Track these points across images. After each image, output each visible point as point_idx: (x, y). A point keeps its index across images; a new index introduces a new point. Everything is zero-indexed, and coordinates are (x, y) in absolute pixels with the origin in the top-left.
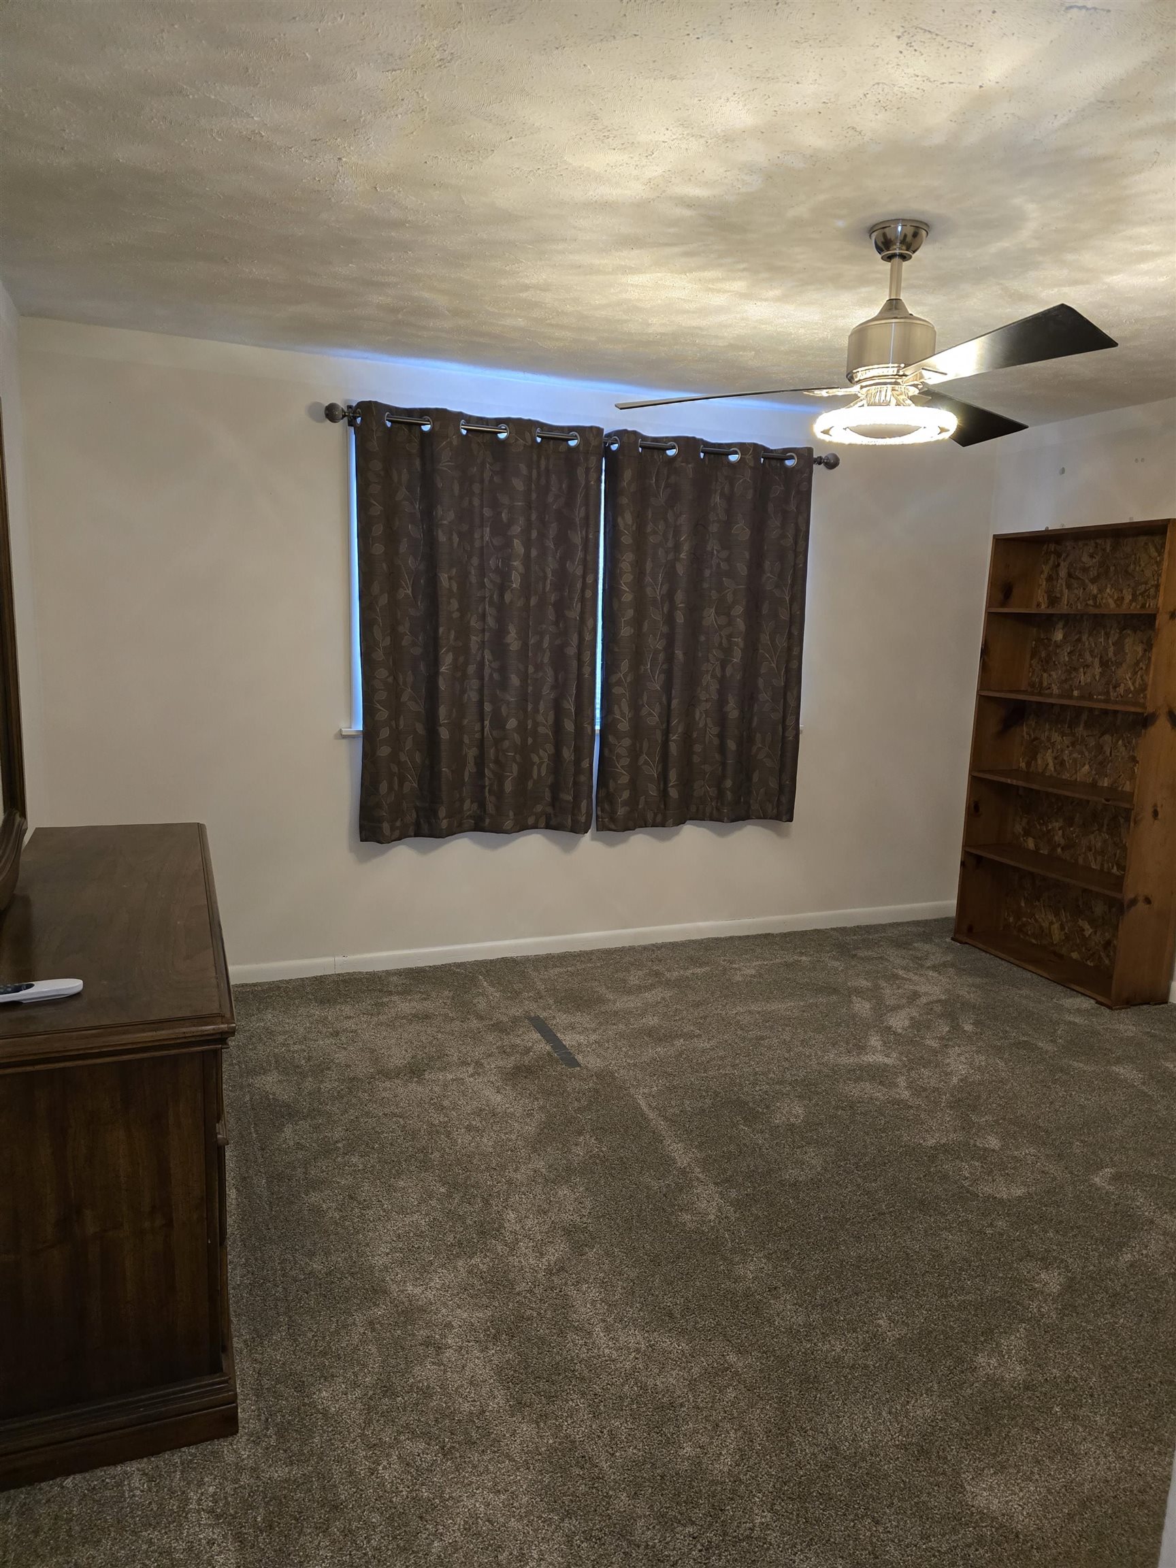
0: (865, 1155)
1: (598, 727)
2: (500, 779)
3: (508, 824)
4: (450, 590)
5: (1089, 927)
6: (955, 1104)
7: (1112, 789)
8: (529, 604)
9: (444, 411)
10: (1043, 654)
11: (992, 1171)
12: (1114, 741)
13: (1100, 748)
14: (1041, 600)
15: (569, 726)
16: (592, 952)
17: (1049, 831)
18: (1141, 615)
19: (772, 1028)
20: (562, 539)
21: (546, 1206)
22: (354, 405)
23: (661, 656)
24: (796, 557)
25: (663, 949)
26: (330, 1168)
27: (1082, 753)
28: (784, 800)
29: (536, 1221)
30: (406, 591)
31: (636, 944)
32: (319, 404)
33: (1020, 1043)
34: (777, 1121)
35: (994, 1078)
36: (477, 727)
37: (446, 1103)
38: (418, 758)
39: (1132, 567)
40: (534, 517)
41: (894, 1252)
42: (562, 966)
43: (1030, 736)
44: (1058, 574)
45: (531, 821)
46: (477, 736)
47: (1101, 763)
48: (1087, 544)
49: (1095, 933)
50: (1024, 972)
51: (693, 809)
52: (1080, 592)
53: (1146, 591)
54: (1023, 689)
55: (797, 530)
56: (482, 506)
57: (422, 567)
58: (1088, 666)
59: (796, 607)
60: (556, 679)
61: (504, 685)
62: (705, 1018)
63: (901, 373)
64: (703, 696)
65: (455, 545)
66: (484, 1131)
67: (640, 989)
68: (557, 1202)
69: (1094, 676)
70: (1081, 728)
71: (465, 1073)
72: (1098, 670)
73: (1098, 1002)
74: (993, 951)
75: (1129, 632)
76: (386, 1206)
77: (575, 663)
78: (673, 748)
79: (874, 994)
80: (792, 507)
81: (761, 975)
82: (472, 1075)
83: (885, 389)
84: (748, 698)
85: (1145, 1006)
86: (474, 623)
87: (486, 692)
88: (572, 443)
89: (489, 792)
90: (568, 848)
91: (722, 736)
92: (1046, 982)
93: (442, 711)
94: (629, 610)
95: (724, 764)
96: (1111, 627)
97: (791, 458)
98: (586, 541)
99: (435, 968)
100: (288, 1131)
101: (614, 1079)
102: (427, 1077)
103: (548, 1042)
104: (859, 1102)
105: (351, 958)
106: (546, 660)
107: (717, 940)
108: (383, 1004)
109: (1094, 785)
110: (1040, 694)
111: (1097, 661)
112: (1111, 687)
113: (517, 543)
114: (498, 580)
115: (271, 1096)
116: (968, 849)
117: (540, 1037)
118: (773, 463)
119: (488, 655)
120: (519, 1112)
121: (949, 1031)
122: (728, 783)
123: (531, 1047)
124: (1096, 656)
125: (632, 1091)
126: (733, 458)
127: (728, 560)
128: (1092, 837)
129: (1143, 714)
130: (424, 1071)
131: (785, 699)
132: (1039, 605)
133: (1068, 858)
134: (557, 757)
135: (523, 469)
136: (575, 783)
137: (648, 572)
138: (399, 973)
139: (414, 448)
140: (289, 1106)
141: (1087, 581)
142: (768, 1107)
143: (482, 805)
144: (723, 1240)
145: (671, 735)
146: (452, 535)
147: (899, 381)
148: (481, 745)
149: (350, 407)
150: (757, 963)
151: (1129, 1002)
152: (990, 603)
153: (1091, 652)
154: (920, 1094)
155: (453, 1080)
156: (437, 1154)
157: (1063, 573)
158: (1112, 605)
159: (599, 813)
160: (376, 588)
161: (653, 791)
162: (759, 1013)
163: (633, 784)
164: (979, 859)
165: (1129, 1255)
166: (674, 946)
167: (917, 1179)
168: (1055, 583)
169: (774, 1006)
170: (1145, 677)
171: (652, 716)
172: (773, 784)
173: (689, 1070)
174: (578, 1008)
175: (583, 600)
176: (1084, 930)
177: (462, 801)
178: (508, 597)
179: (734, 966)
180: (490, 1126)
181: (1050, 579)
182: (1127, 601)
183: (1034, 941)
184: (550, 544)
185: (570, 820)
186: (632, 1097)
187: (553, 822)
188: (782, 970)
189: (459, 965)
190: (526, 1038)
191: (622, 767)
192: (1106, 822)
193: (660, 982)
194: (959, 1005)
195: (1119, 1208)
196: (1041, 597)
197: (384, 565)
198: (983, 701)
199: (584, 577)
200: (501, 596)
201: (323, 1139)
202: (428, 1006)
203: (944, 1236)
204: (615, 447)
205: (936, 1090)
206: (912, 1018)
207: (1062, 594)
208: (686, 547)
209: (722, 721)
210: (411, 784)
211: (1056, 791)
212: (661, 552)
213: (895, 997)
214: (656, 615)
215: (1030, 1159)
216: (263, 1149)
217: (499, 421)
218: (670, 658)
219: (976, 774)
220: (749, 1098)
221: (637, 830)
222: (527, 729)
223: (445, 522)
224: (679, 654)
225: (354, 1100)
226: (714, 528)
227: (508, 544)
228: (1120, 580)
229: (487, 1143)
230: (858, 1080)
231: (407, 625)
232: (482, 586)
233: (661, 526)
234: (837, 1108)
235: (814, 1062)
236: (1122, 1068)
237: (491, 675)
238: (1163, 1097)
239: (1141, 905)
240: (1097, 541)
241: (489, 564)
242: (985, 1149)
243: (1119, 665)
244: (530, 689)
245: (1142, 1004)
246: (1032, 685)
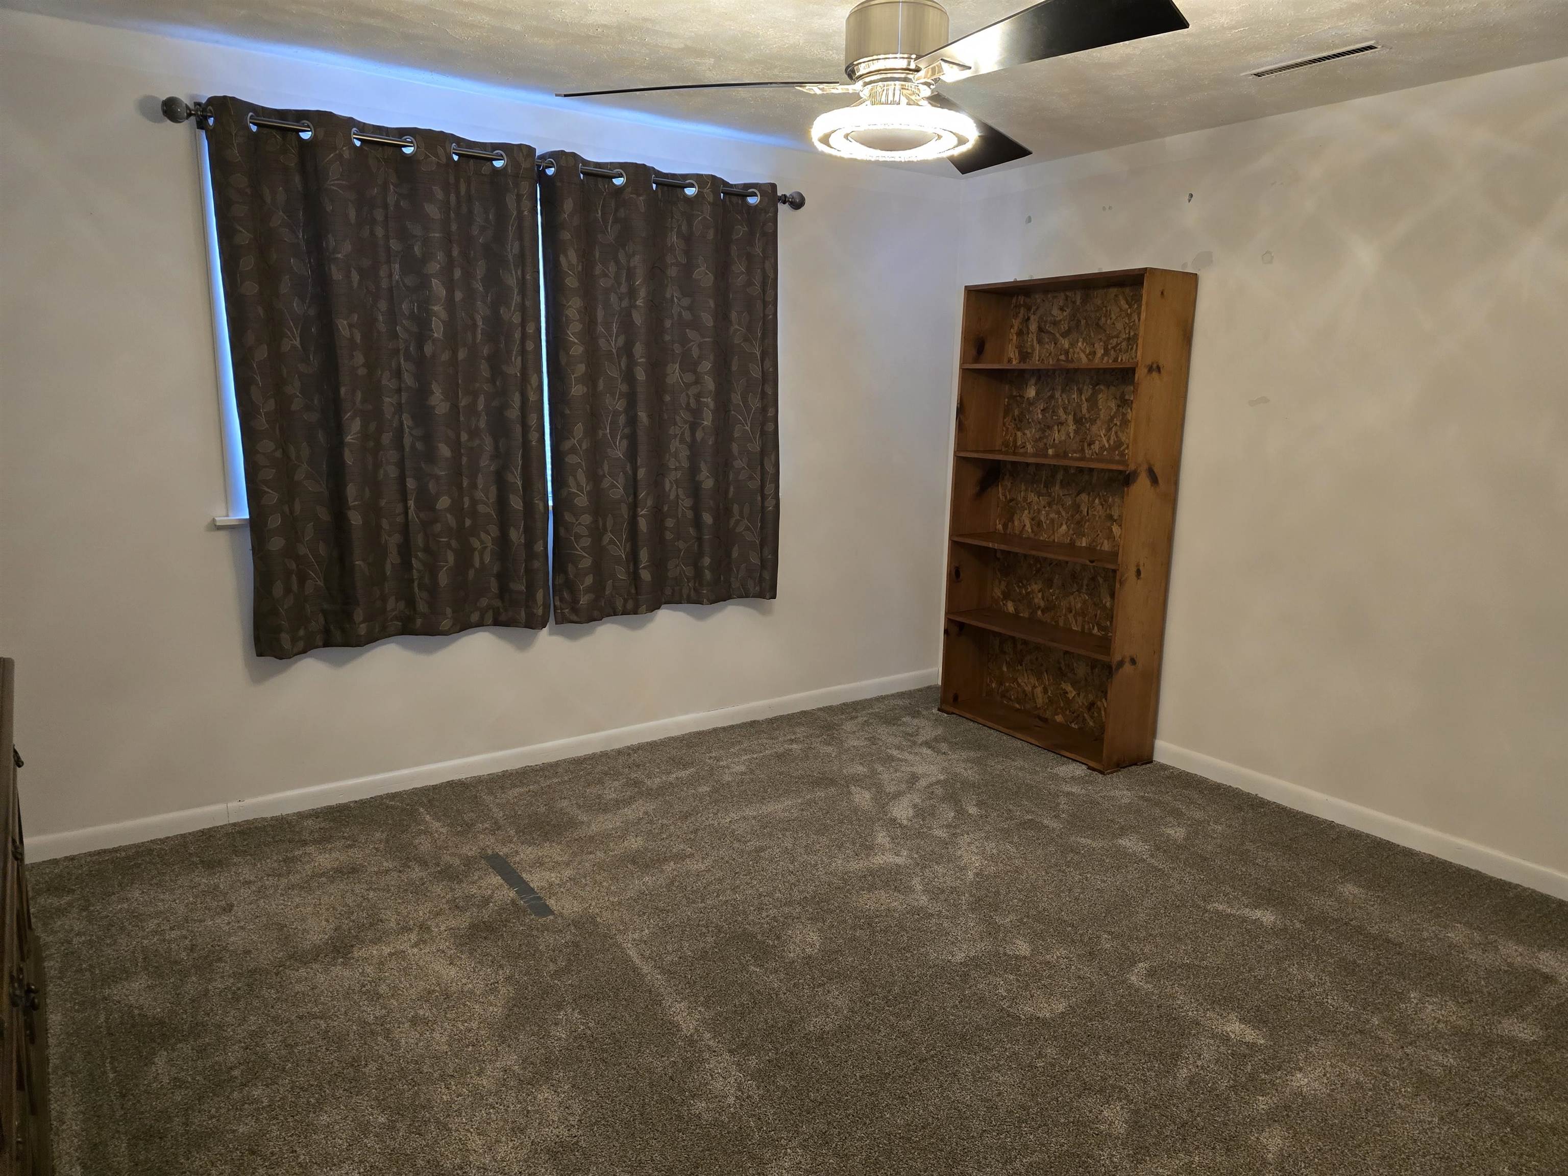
0: (894, 983)
1: (551, 503)
2: (433, 570)
3: (446, 624)
4: (352, 340)
5: (1072, 689)
6: (977, 904)
7: (1091, 549)
8: (457, 359)
9: (330, 115)
10: (1016, 412)
11: (1028, 985)
12: (1091, 499)
13: (1077, 508)
14: (1012, 355)
15: (516, 503)
16: (557, 764)
17: (1028, 594)
18: (1113, 370)
19: (770, 835)
20: (493, 279)
21: (522, 1121)
22: (204, 101)
23: (622, 419)
24: (765, 307)
25: (640, 752)
26: (223, 1111)
27: (1059, 513)
28: (767, 575)
29: (511, 1145)
30: (292, 341)
31: (609, 749)
32: (153, 98)
33: (1025, 822)
34: (792, 955)
35: (1008, 867)
36: (399, 508)
37: (383, 989)
38: (322, 550)
39: (1103, 319)
40: (455, 253)
41: (944, 1110)
42: (522, 784)
43: (1006, 498)
44: (1028, 328)
45: (475, 617)
46: (400, 519)
47: (1078, 523)
48: (1056, 297)
49: (1079, 694)
50: (1014, 740)
51: (668, 591)
52: (1052, 347)
53: (1118, 344)
54: (997, 448)
55: (765, 276)
56: (387, 237)
57: (312, 312)
58: (1062, 424)
59: (768, 363)
60: (496, 448)
61: (430, 456)
62: (696, 831)
63: (913, 66)
64: (672, 464)
65: (355, 285)
66: (435, 1022)
67: (618, 804)
68: (537, 1112)
69: (1068, 434)
70: (1057, 488)
71: (405, 943)
72: (1072, 427)
73: (1089, 768)
74: (980, 720)
75: (1102, 387)
76: (302, 1157)
77: (518, 429)
78: (643, 524)
79: (872, 782)
80: (758, 250)
81: (752, 772)
82: (416, 945)
83: (893, 87)
84: (722, 467)
85: (1133, 767)
86: (387, 381)
87: (408, 464)
88: (498, 164)
89: (419, 588)
90: (523, 646)
91: (696, 509)
92: (1036, 749)
93: (351, 491)
94: (580, 365)
95: (700, 539)
96: (1084, 384)
97: (754, 195)
98: (522, 283)
99: (362, 804)
100: (161, 1060)
101: (596, 925)
102: (356, 955)
103: (511, 885)
104: (877, 917)
105: (249, 801)
106: (482, 425)
107: (700, 734)
108: (293, 860)
109: (1072, 544)
110: (1015, 454)
111: (1071, 417)
112: (1086, 444)
113: (438, 287)
114: (415, 329)
115: (136, 1012)
116: (952, 617)
117: (502, 881)
118: (735, 199)
119: (407, 422)
120: (480, 988)
121: (955, 817)
122: (707, 561)
123: (491, 896)
124: (1069, 414)
125: (619, 938)
126: (690, 192)
127: (690, 308)
128: (1071, 598)
129: (1125, 471)
130: (352, 946)
131: (762, 465)
132: (1010, 361)
133: (1049, 621)
134: (503, 541)
135: (439, 194)
136: (529, 571)
137: (599, 321)
138: (315, 814)
139: (292, 162)
140: (162, 1023)
141: (1058, 335)
142: (778, 938)
143: (411, 603)
144: (748, 1131)
145: (639, 509)
146: (350, 272)
147: (910, 76)
148: (405, 530)
149: (198, 104)
150: (745, 757)
151: (1119, 765)
152: (964, 360)
153: (1065, 409)
154: (938, 898)
155: (391, 954)
156: (373, 1066)
157: (1033, 327)
158: (1084, 359)
159: (558, 603)
160: (250, 338)
161: (621, 574)
162: (754, 818)
163: (597, 568)
164: (961, 626)
165: (1185, 1070)
166: (653, 746)
167: (953, 1007)
168: (1025, 338)
169: (770, 808)
170: (1120, 434)
171: (616, 488)
172: (755, 560)
173: (684, 902)
174: (546, 837)
175: (523, 352)
176: (1067, 693)
177: (384, 599)
178: (428, 349)
179: (721, 763)
180: (443, 1013)
181: (1020, 333)
182: (1099, 355)
183: (1017, 706)
184: (479, 287)
185: (523, 614)
186: (619, 946)
187: (503, 618)
188: (773, 762)
189: (393, 796)
190: (483, 883)
191: (583, 548)
192: (1085, 582)
193: (641, 793)
194: (958, 785)
195: (1162, 1010)
196: (1012, 353)
197: (260, 311)
198: (961, 462)
199: (523, 325)
200: (420, 347)
201: (212, 1067)
202: (356, 855)
203: (994, 1078)
204: (551, 171)
205: (954, 890)
206: (915, 806)
207: (1033, 349)
208: (642, 293)
209: (695, 491)
210: (316, 581)
211: (1034, 553)
212: (613, 298)
213: (894, 782)
214: (613, 372)
215: (1063, 962)
216: (124, 1096)
217: (402, 132)
218: (632, 421)
219: (956, 539)
220: (756, 929)
221: (604, 619)
222: (463, 509)
223: (339, 256)
224: (643, 416)
225: (256, 1003)
226: (673, 272)
227: (424, 284)
228: (1092, 334)
229: (440, 1039)
230: (872, 888)
231: (297, 384)
232: (395, 336)
233: (612, 268)
234: (854, 928)
235: (821, 872)
236: (1127, 840)
237: (413, 447)
238: (1174, 869)
239: (1127, 668)
240: (1068, 293)
241: (401, 308)
242: (1017, 957)
243: (1093, 421)
244: (464, 460)
245: (1131, 766)
246: (1006, 444)
